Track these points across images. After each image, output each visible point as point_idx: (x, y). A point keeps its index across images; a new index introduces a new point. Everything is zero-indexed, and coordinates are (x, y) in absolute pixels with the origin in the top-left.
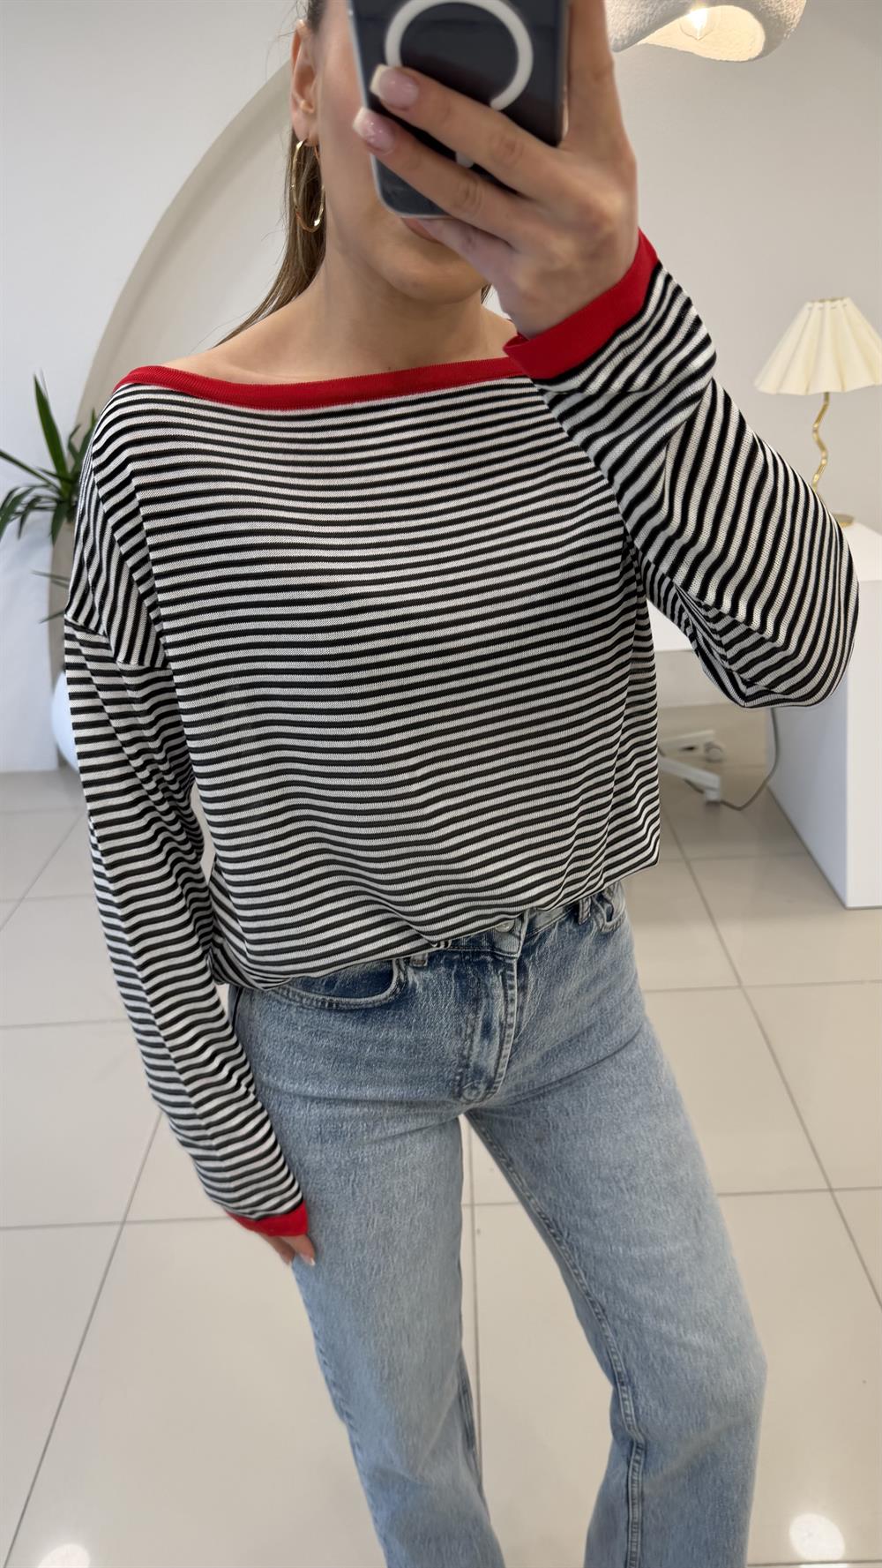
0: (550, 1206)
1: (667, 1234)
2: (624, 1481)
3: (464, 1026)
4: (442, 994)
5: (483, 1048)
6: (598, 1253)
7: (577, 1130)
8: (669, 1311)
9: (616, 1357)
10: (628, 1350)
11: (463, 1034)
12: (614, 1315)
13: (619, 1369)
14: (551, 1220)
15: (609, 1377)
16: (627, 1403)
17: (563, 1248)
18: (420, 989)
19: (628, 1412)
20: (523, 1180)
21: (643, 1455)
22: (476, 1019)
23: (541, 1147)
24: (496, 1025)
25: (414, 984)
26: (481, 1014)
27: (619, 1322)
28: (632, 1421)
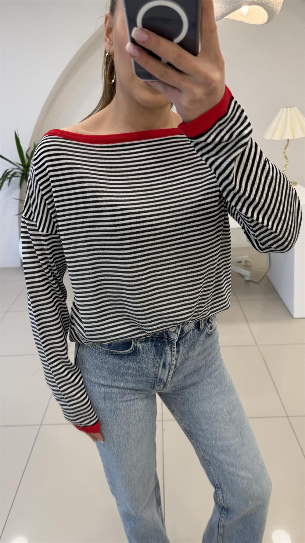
0: (188, 426)
1: (230, 436)
2: (218, 520)
3: (156, 363)
4: (149, 352)
5: (162, 372)
6: (206, 443)
7: (196, 401)
8: (232, 464)
9: (215, 479)
10: (219, 476)
11: (156, 366)
12: (213, 464)
13: (217, 483)
14: (189, 431)
15: (213, 486)
16: (220, 495)
17: (193, 441)
18: (141, 349)
19: (220, 498)
20: (178, 417)
22: (160, 361)
23: (183, 406)
24: (167, 364)
25: (139, 347)
26: (162, 360)
27: (215, 467)
28: (222, 502)
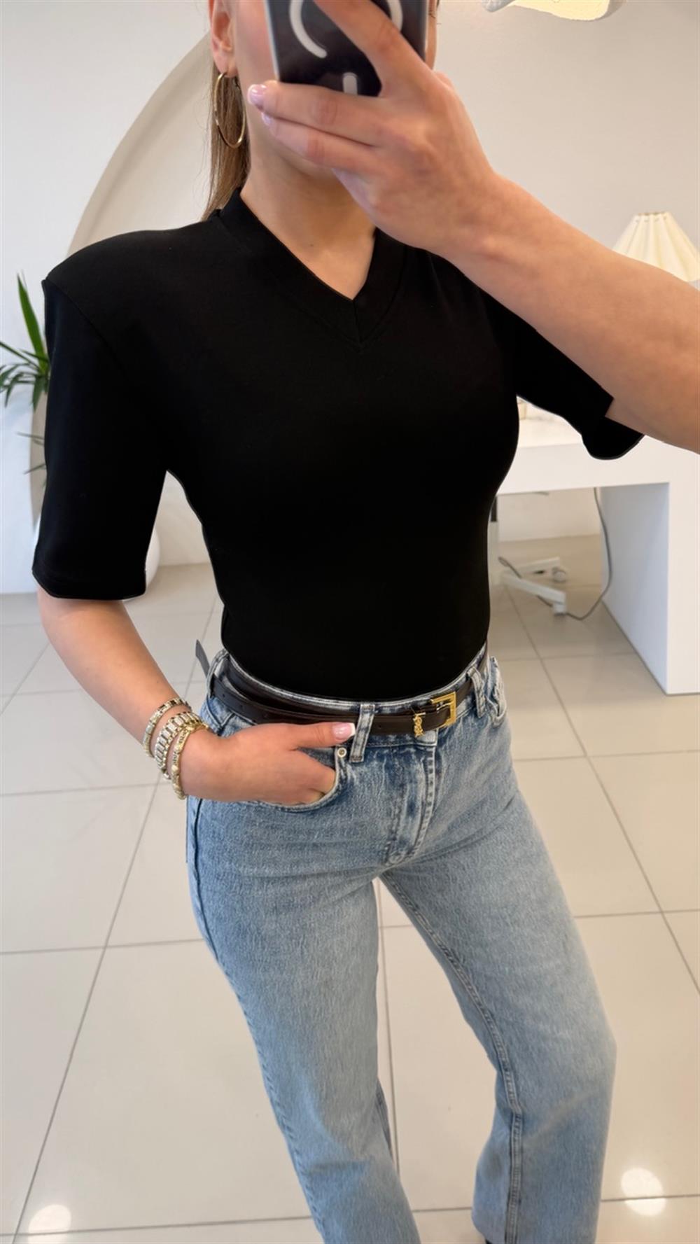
0: (449, 939)
1: (543, 956)
2: (508, 1141)
3: (393, 808)
4: (375, 784)
5: (407, 823)
6: (488, 973)
7: (472, 881)
8: (545, 1014)
9: (501, 1049)
10: (511, 1043)
11: (392, 814)
12: (500, 1018)
13: (504, 1059)
14: (450, 949)
15: (494, 1064)
16: (510, 1084)
17: (459, 970)
18: (357, 782)
19: (511, 1090)
20: (427, 921)
21: (521, 1122)
22: (402, 802)
23: (443, 896)
24: (418, 804)
25: (352, 779)
26: (406, 798)
27: (504, 1024)
28: (514, 1097)
